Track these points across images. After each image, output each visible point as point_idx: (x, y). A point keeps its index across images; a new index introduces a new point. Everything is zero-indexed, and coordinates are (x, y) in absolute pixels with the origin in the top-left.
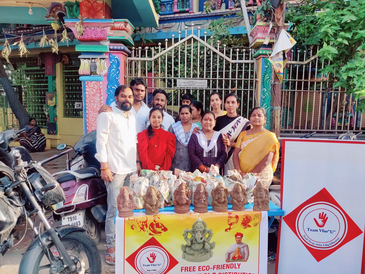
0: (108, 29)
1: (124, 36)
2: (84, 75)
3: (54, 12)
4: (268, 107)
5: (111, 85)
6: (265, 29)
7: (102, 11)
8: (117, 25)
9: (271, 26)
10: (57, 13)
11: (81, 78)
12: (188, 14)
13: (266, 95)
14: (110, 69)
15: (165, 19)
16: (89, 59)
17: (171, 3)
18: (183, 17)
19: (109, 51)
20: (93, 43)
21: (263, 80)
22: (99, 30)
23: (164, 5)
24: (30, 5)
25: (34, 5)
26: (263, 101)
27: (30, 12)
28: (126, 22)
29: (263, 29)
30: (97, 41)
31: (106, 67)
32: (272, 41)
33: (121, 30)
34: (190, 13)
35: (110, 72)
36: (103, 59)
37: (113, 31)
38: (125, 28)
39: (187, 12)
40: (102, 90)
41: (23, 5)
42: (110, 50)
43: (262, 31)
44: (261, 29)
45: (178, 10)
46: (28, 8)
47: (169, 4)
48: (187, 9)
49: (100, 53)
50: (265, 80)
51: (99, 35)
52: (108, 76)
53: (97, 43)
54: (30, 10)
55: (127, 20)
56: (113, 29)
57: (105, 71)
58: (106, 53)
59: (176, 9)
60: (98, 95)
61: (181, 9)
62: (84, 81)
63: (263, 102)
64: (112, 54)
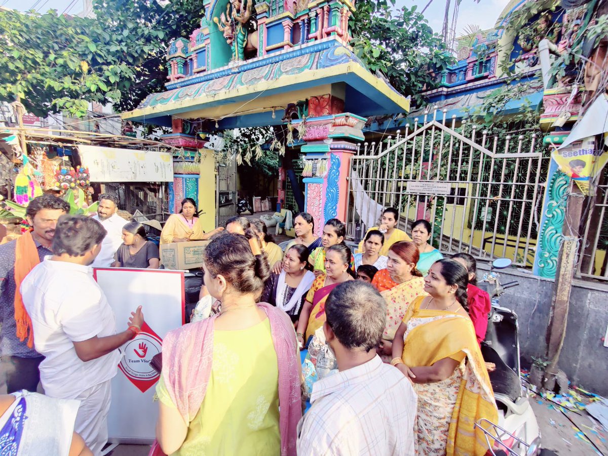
0: (330, 126)
1: (343, 133)
2: (307, 177)
3: (289, 114)
4: (556, 233)
5: (330, 188)
6: (561, 99)
7: (327, 107)
8: (338, 121)
9: (574, 92)
10: (291, 114)
11: (304, 180)
12: (487, 80)
13: (554, 213)
14: (330, 170)
15: (454, 92)
16: (312, 160)
17: (464, 69)
18: (479, 86)
19: (330, 151)
20: (317, 142)
21: (551, 187)
22: (321, 128)
23: (455, 73)
24: (273, 109)
25: (277, 109)
26: (547, 222)
27: (274, 117)
28: (347, 116)
29: (558, 99)
30: (320, 140)
31: (327, 168)
32: (573, 119)
33: (343, 125)
34: (490, 78)
35: (330, 173)
36: (325, 159)
37: (335, 127)
38: (346, 123)
39: (486, 77)
40: (321, 193)
41: (269, 109)
42: (331, 149)
43: (555, 102)
44: (552, 100)
45: (473, 77)
46: (271, 112)
47: (462, 71)
48: (485, 74)
49: (323, 153)
50: (556, 186)
51: (322, 134)
52: (328, 177)
53: (320, 142)
54: (273, 114)
55: (348, 114)
56: (335, 125)
57: (325, 173)
58: (328, 153)
59: (470, 76)
60: (318, 198)
61: (478, 75)
62: (307, 183)
63: (546, 224)
64: (334, 154)
